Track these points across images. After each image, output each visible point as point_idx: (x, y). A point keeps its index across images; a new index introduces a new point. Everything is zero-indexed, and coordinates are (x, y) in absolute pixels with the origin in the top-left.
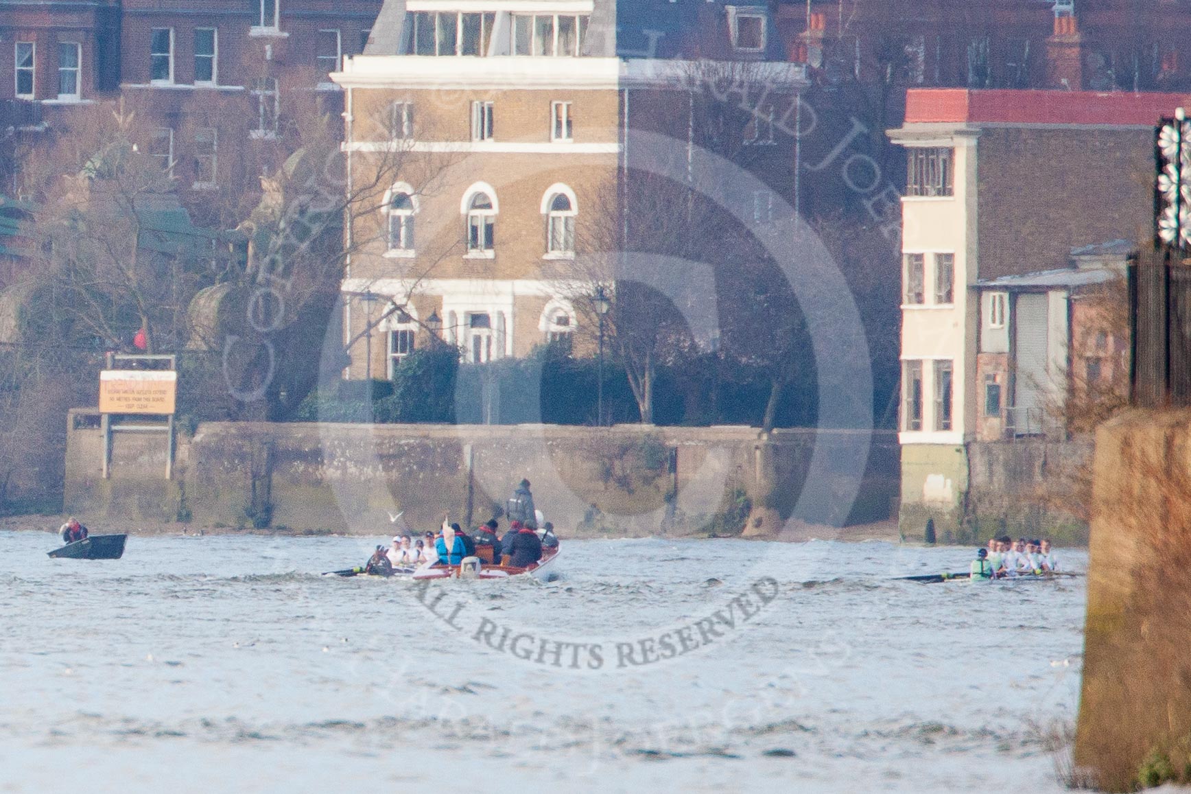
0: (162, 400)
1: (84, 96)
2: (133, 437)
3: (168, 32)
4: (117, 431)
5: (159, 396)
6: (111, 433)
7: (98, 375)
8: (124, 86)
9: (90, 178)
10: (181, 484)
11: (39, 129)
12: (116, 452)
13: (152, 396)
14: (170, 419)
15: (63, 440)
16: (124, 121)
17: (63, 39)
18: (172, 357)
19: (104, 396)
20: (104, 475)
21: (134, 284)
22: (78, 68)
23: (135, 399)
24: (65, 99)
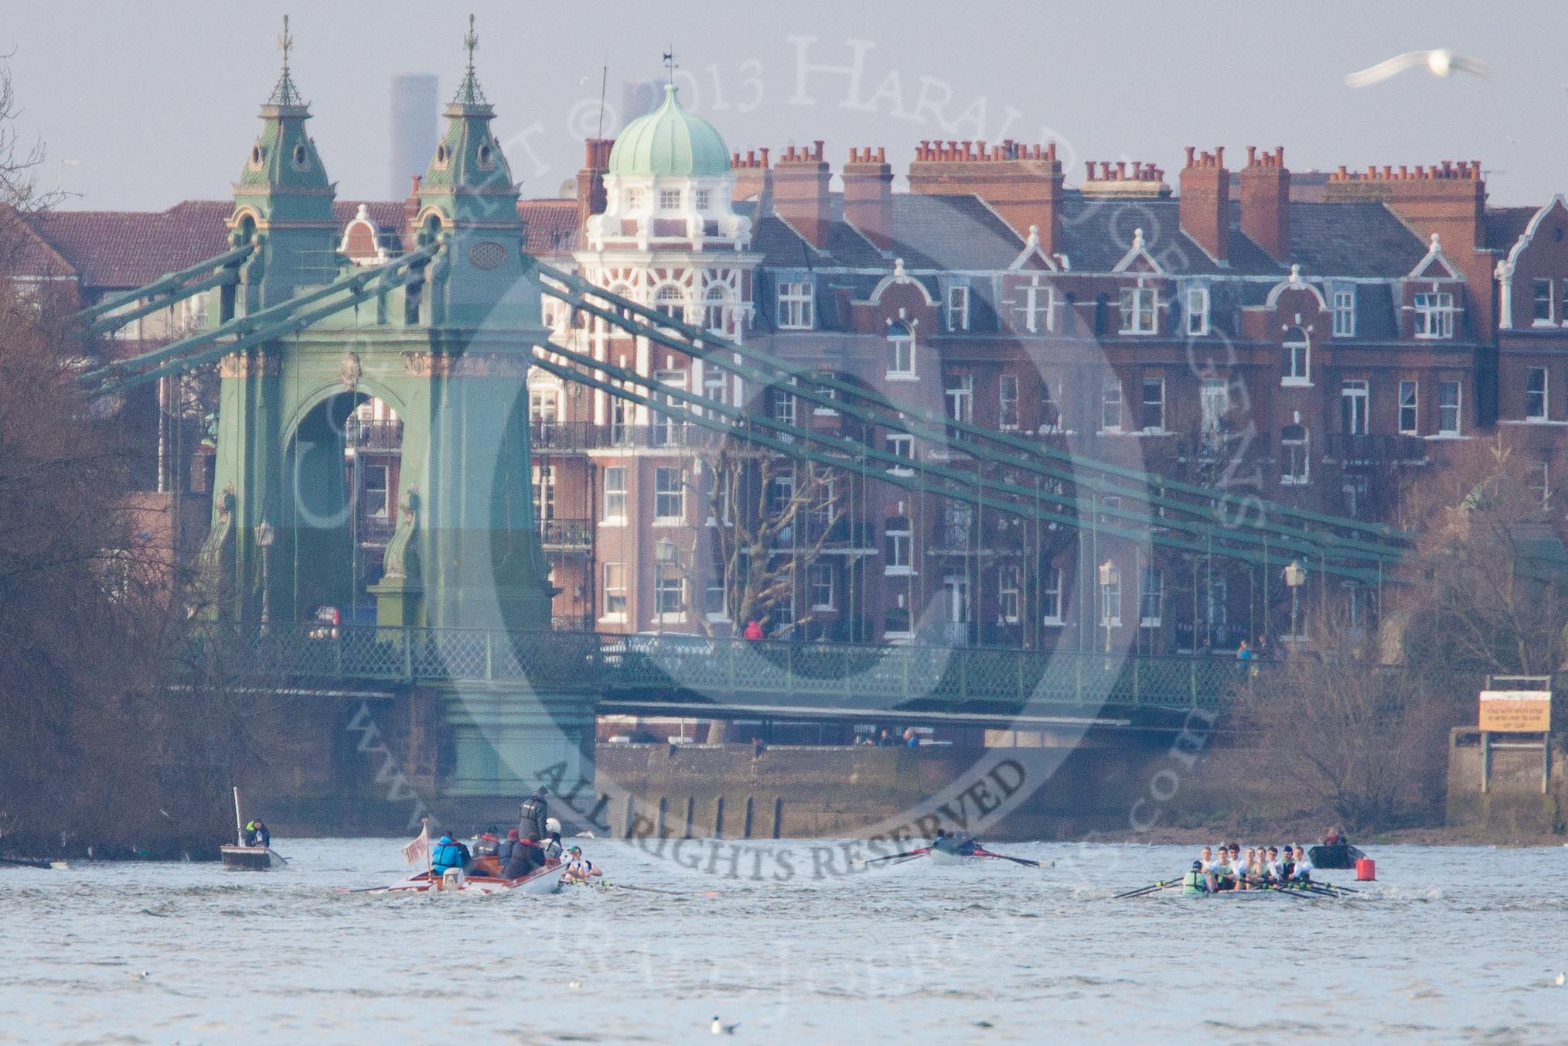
0: (1538, 718)
1: (1463, 433)
2: (1510, 755)
3: (1542, 373)
4: (1496, 749)
5: (1534, 715)
6: (1490, 750)
7: (1479, 694)
8: (1502, 422)
9: (1470, 510)
10: (1557, 799)
11: (1420, 463)
12: (1495, 768)
13: (1528, 715)
14: (1546, 737)
15: (1445, 757)
16: (1502, 455)
17: (1444, 377)
18: (1547, 678)
19: (1483, 715)
20: (1484, 789)
21: (1510, 609)
22: (1458, 405)
23: (1513, 718)
24: (1445, 434)
